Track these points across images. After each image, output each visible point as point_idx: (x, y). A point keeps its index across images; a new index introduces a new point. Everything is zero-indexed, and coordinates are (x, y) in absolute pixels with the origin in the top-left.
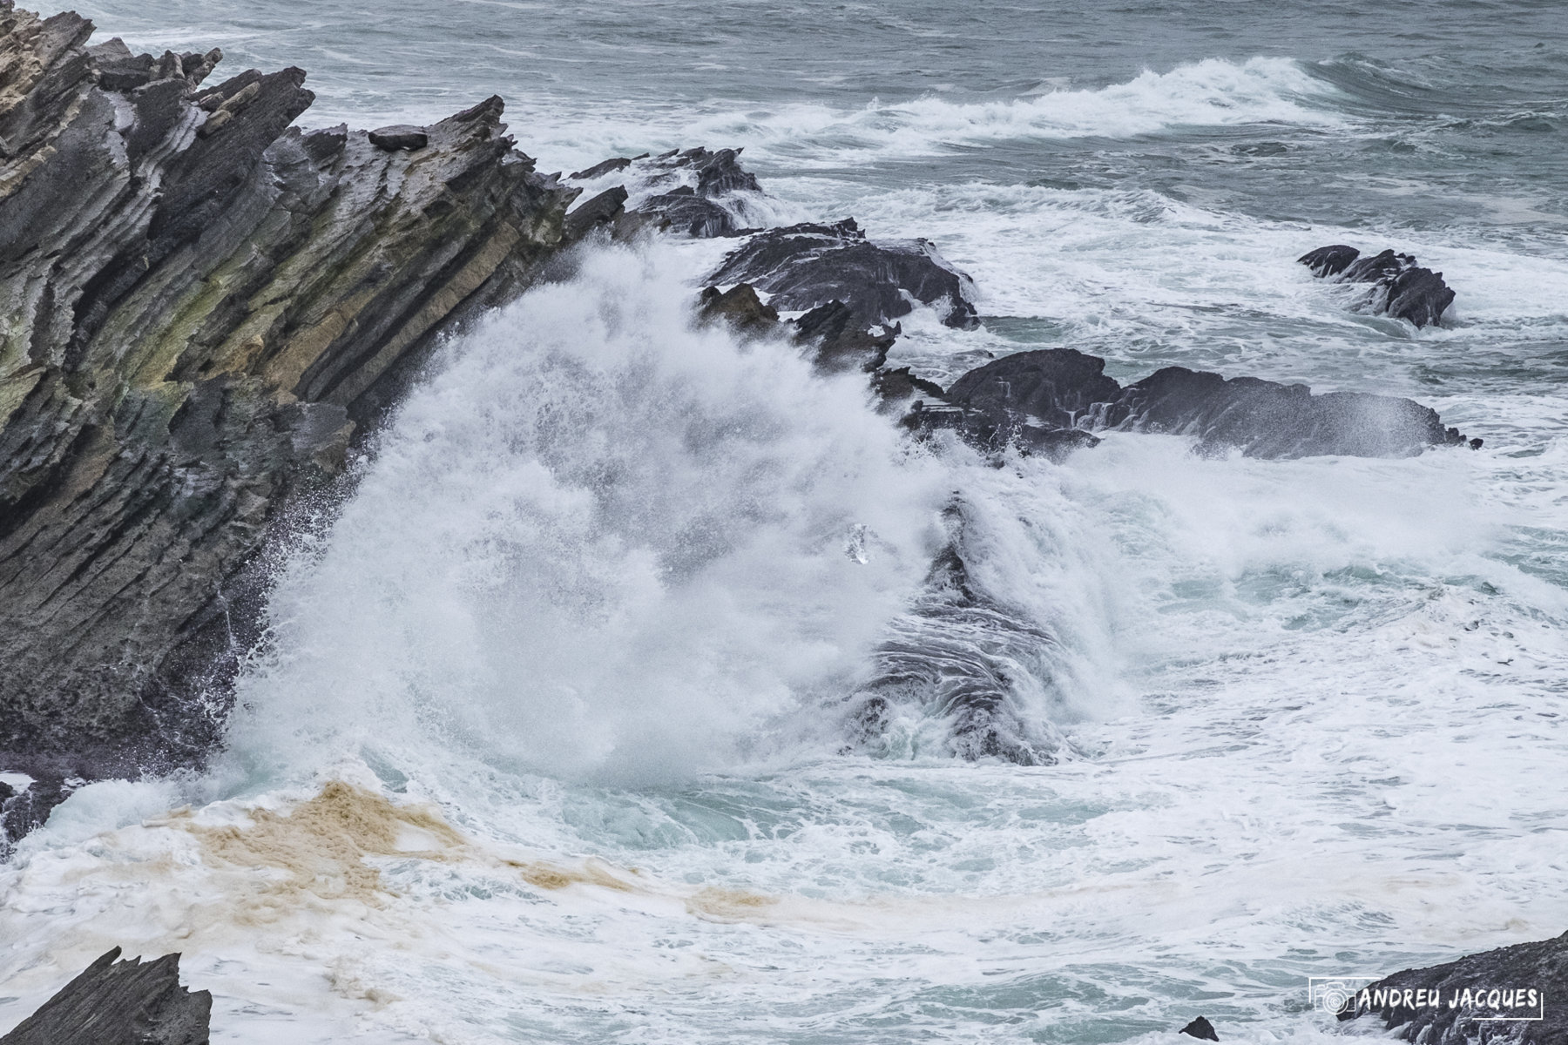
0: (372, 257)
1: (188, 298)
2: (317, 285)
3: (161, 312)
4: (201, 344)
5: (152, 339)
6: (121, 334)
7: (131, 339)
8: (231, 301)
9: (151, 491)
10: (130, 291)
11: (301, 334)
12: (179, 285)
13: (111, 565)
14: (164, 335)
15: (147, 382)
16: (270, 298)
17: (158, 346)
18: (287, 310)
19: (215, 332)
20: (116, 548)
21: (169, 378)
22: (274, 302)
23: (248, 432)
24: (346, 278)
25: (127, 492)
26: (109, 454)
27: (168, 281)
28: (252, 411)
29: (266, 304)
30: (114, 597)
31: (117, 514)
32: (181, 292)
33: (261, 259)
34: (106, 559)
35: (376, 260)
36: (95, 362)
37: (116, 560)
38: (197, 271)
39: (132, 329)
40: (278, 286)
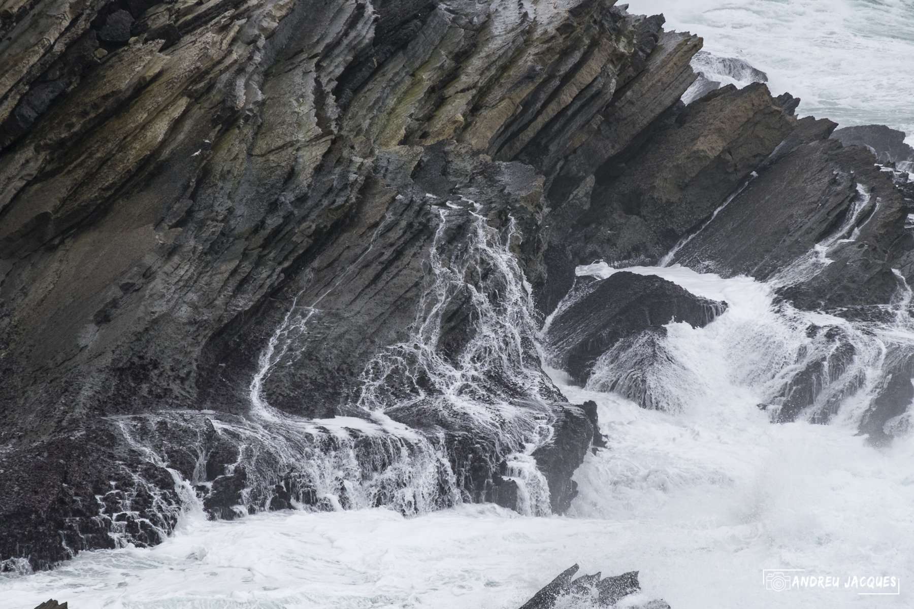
0: (526, 62)
1: (403, 87)
2: (490, 80)
3: (387, 97)
4: (418, 120)
5: (383, 116)
6: (364, 112)
7: (371, 115)
8: (432, 90)
9: (420, 223)
10: (366, 82)
11: (484, 113)
12: (397, 79)
13: (397, 274)
14: (391, 113)
15: (386, 144)
16: (460, 88)
17: (388, 120)
18: (474, 97)
19: (426, 111)
20: (399, 263)
21: (402, 143)
22: (463, 91)
23: (470, 181)
24: (509, 75)
25: (403, 223)
26: (388, 197)
27: (390, 75)
28: (469, 168)
29: (457, 92)
30: (400, 297)
31: (399, 239)
32: (399, 83)
33: (448, 61)
34: (393, 270)
35: (529, 63)
36: (350, 131)
37: (400, 271)
38: (407, 69)
39: (371, 109)
40: (464, 80)
